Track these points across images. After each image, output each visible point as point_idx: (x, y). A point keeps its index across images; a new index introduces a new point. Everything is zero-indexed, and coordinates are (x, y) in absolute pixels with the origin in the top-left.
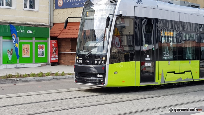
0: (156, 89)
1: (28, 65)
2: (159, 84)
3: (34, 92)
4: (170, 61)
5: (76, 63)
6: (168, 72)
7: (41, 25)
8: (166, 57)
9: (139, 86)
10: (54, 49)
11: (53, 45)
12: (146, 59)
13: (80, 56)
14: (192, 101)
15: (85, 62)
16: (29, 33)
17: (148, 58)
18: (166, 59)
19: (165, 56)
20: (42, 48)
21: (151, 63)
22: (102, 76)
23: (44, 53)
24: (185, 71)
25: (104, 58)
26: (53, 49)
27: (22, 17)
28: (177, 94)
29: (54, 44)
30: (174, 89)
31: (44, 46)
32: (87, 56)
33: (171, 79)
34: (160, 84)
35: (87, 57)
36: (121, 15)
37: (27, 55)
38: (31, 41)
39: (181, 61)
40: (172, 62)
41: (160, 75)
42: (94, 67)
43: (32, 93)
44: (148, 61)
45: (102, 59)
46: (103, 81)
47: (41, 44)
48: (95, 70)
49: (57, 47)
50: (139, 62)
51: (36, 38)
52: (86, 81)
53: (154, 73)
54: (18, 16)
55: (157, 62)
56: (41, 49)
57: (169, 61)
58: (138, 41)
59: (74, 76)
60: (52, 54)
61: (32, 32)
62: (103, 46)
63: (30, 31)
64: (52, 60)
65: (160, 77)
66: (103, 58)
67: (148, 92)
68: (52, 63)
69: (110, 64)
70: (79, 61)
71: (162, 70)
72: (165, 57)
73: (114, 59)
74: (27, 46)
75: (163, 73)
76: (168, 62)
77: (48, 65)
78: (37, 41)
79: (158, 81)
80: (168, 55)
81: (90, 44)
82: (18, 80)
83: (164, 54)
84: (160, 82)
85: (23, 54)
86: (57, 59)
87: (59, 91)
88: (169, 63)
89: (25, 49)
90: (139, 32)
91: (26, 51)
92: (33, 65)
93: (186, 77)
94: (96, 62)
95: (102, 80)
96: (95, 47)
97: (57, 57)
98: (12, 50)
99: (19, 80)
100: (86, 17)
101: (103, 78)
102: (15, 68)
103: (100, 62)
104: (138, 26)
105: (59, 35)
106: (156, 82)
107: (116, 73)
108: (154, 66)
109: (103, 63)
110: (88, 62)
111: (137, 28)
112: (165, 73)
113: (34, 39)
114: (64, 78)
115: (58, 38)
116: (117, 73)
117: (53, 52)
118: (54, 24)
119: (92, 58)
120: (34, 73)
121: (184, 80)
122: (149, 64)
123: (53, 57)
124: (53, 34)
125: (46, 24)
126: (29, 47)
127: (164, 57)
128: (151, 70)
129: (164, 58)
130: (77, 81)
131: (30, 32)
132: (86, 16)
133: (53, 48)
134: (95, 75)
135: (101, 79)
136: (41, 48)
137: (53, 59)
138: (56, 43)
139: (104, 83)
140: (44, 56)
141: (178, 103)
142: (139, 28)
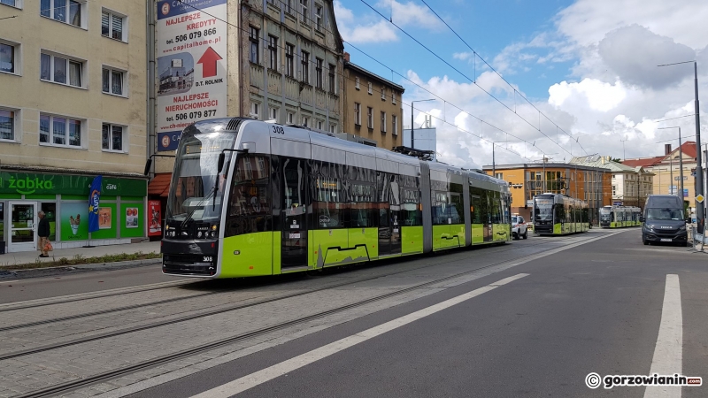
1: (107, 242)
2: (314, 269)
4: (332, 230)
5: (166, 237)
6: (330, 248)
7: (132, 176)
9: (279, 275)
10: (155, 214)
11: (153, 208)
12: (292, 227)
13: (173, 224)
14: (366, 298)
15: (180, 234)
16: (111, 188)
17: (295, 226)
18: (325, 225)
19: (324, 222)
20: (134, 213)
21: (300, 234)
22: (211, 259)
23: (136, 222)
24: (356, 246)
25: (215, 227)
26: (153, 215)
27: (98, 162)
28: (342, 285)
29: (154, 206)
31: (137, 209)
32: (184, 223)
33: (334, 258)
34: (316, 268)
35: (183, 225)
36: (246, 150)
37: (106, 225)
38: (115, 202)
39: (350, 230)
40: (334, 231)
41: (316, 252)
42: (196, 243)
43: (74, 297)
44: (296, 231)
45: (212, 228)
46: (213, 268)
47: (132, 207)
48: (197, 248)
49: (160, 212)
50: (280, 232)
51: (123, 197)
52: (181, 269)
53: (306, 248)
54: (92, 162)
55: (310, 232)
56: (132, 215)
57: (330, 230)
59: (161, 260)
60: (150, 222)
61: (115, 188)
62: (214, 205)
63: (112, 186)
65: (316, 256)
66: (213, 226)
67: (294, 284)
68: (151, 236)
69: (225, 236)
70: (171, 233)
71: (320, 245)
73: (235, 228)
74: (107, 210)
75: (320, 250)
76: (328, 230)
77: (143, 240)
78: (124, 201)
79: (313, 263)
80: (329, 220)
82: (70, 270)
83: (323, 218)
84: (316, 265)
85: (100, 223)
86: (159, 230)
88: (330, 232)
89: (104, 216)
91: (105, 218)
92: (118, 242)
93: (358, 255)
94: (200, 234)
95: (210, 267)
96: (202, 208)
97: (159, 227)
98: (79, 217)
99: (73, 269)
100: (185, 155)
101: (213, 264)
102: (83, 247)
103: (207, 234)
104: (278, 171)
105: (163, 192)
106: (309, 265)
108: (305, 238)
109: (213, 235)
110: (186, 234)
111: (277, 174)
112: (324, 250)
113: (119, 199)
114: (138, 266)
115: (161, 197)
116: (239, 253)
117: (153, 219)
118: (155, 175)
119: (193, 227)
120: (109, 254)
121: (355, 260)
122: (298, 236)
124: (152, 190)
125: (142, 175)
126: (110, 211)
127: (322, 223)
128: (301, 244)
129: (323, 225)
130: (166, 270)
132: (185, 153)
133: (153, 213)
134: (200, 259)
135: (208, 264)
136: (131, 213)
137: (153, 231)
138: (157, 204)
139: (214, 273)
140: (137, 226)
141: (342, 304)
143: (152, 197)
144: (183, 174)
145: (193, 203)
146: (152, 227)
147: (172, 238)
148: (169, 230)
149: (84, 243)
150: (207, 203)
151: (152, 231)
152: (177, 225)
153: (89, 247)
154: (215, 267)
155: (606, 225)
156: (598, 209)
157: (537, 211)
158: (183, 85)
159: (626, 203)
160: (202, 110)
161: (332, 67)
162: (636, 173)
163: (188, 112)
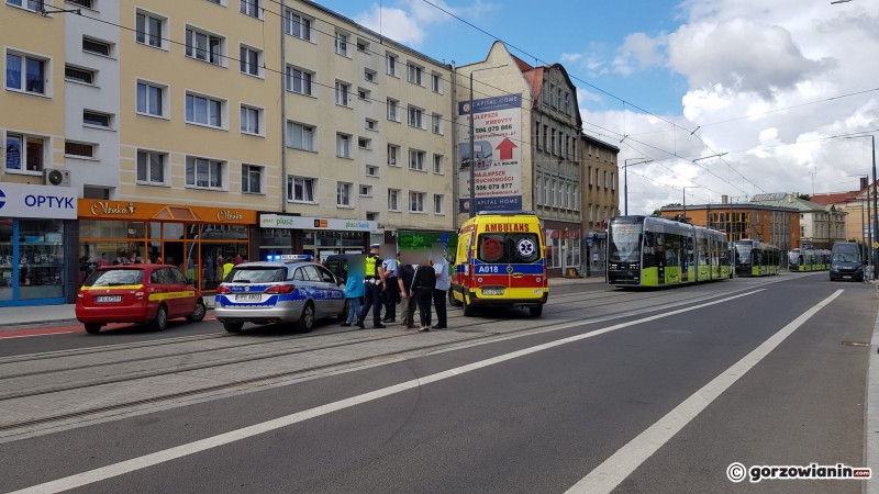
155: (794, 268)
156: (785, 252)
157: (737, 255)
158: (482, 165)
159: (816, 245)
160: (500, 183)
161: (574, 139)
162: (827, 213)
163: (487, 184)
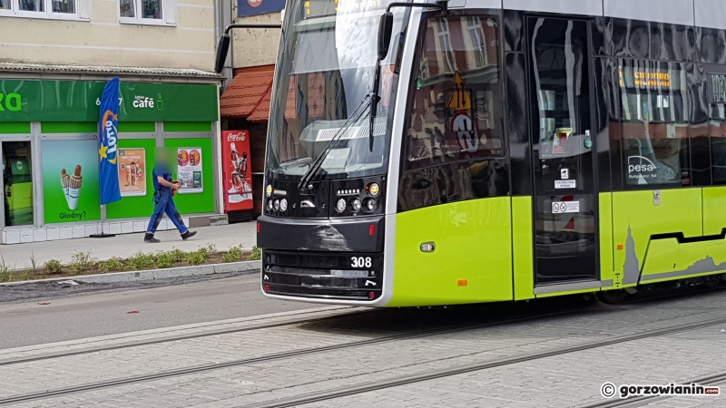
0: (605, 305)
1: (140, 225)
2: (615, 287)
3: (90, 339)
4: (662, 191)
5: (266, 213)
6: (654, 237)
7: (186, 77)
8: (643, 173)
9: (531, 300)
10: (239, 161)
11: (233, 147)
12: (558, 185)
13: (280, 181)
15: (298, 205)
16: (142, 105)
17: (565, 182)
18: (642, 180)
19: (640, 170)
20: (192, 159)
21: (578, 202)
22: (368, 262)
23: (199, 179)
24: (725, 230)
25: (375, 189)
26: (234, 162)
27: (113, 48)
29: (236, 142)
30: (679, 303)
31: (200, 151)
32: (305, 180)
33: (666, 262)
34: (621, 287)
35: (304, 185)
36: (441, 4)
37: (136, 188)
38: (151, 137)
39: (707, 190)
41: (620, 247)
42: (334, 226)
43: (79, 344)
44: (567, 195)
45: (369, 190)
46: (374, 284)
47: (189, 146)
48: (337, 238)
49: (248, 156)
50: (528, 199)
51: (168, 124)
52: (303, 285)
53: (593, 237)
54: (100, 48)
55: (604, 196)
56: (189, 165)
57: (656, 192)
58: (521, 113)
59: (259, 264)
60: (229, 180)
61: (151, 104)
62: (371, 137)
63: (144, 100)
64: (230, 201)
65: (621, 256)
66: (369, 185)
68: (231, 212)
69: (400, 210)
70: (277, 202)
71: (629, 230)
72: (641, 176)
73: (420, 189)
74: (137, 155)
75: (630, 242)
76: (650, 193)
77: (215, 221)
78: (171, 134)
79: (612, 274)
80: (652, 167)
81: (321, 131)
82: (68, 286)
83: (635, 162)
84: (621, 277)
85: (122, 184)
86: (250, 197)
87: (200, 327)
88: (656, 197)
89: (129, 167)
90: (522, 72)
91: (133, 171)
94: (342, 205)
95: (368, 282)
97: (250, 190)
98: (78, 170)
99: (74, 283)
100: (302, 23)
101: (373, 273)
102: (91, 236)
103: (357, 204)
104: (519, 49)
105: (254, 110)
106: (602, 278)
107: (429, 247)
108: (592, 212)
109: (371, 207)
110: (312, 205)
111: (516, 56)
112: (641, 241)
113: (159, 128)
115: (250, 121)
116: (433, 249)
117: (235, 172)
118: (234, 71)
119: (326, 188)
121: (724, 265)
122: (573, 207)
123: (235, 191)
124: (231, 106)
125: (205, 73)
126: (142, 157)
127: (635, 173)
128: (581, 226)
129: (636, 180)
130: (271, 288)
131: (145, 103)
132: (302, 16)
133: (233, 158)
134: (343, 261)
135: (363, 274)
136: (187, 161)
138: (243, 139)
139: (378, 294)
140: (201, 190)
142: (521, 55)
143: (232, 123)
144: (300, 68)
145: (324, 132)
146: (233, 190)
147: (280, 214)
148: (275, 197)
149: (94, 228)
150: (356, 131)
151: (232, 199)
152: (290, 185)
153: (103, 236)
154: (379, 279)
